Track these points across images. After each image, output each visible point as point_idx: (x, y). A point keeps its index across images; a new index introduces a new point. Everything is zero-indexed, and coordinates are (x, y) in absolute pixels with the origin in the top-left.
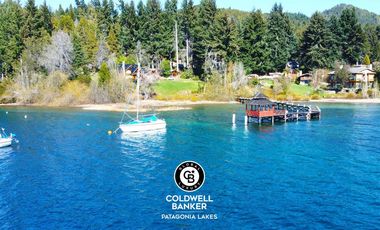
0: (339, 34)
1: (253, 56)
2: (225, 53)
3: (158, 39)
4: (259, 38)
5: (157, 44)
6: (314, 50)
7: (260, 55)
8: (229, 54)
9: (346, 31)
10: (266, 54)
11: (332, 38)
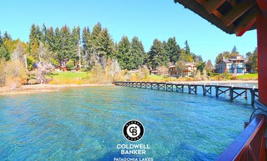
0: (168, 50)
1: (124, 60)
2: (105, 53)
3: (67, 49)
4: (127, 51)
5: (67, 52)
6: (156, 57)
7: (128, 60)
8: (108, 54)
9: (171, 49)
10: (131, 59)
11: (164, 51)
